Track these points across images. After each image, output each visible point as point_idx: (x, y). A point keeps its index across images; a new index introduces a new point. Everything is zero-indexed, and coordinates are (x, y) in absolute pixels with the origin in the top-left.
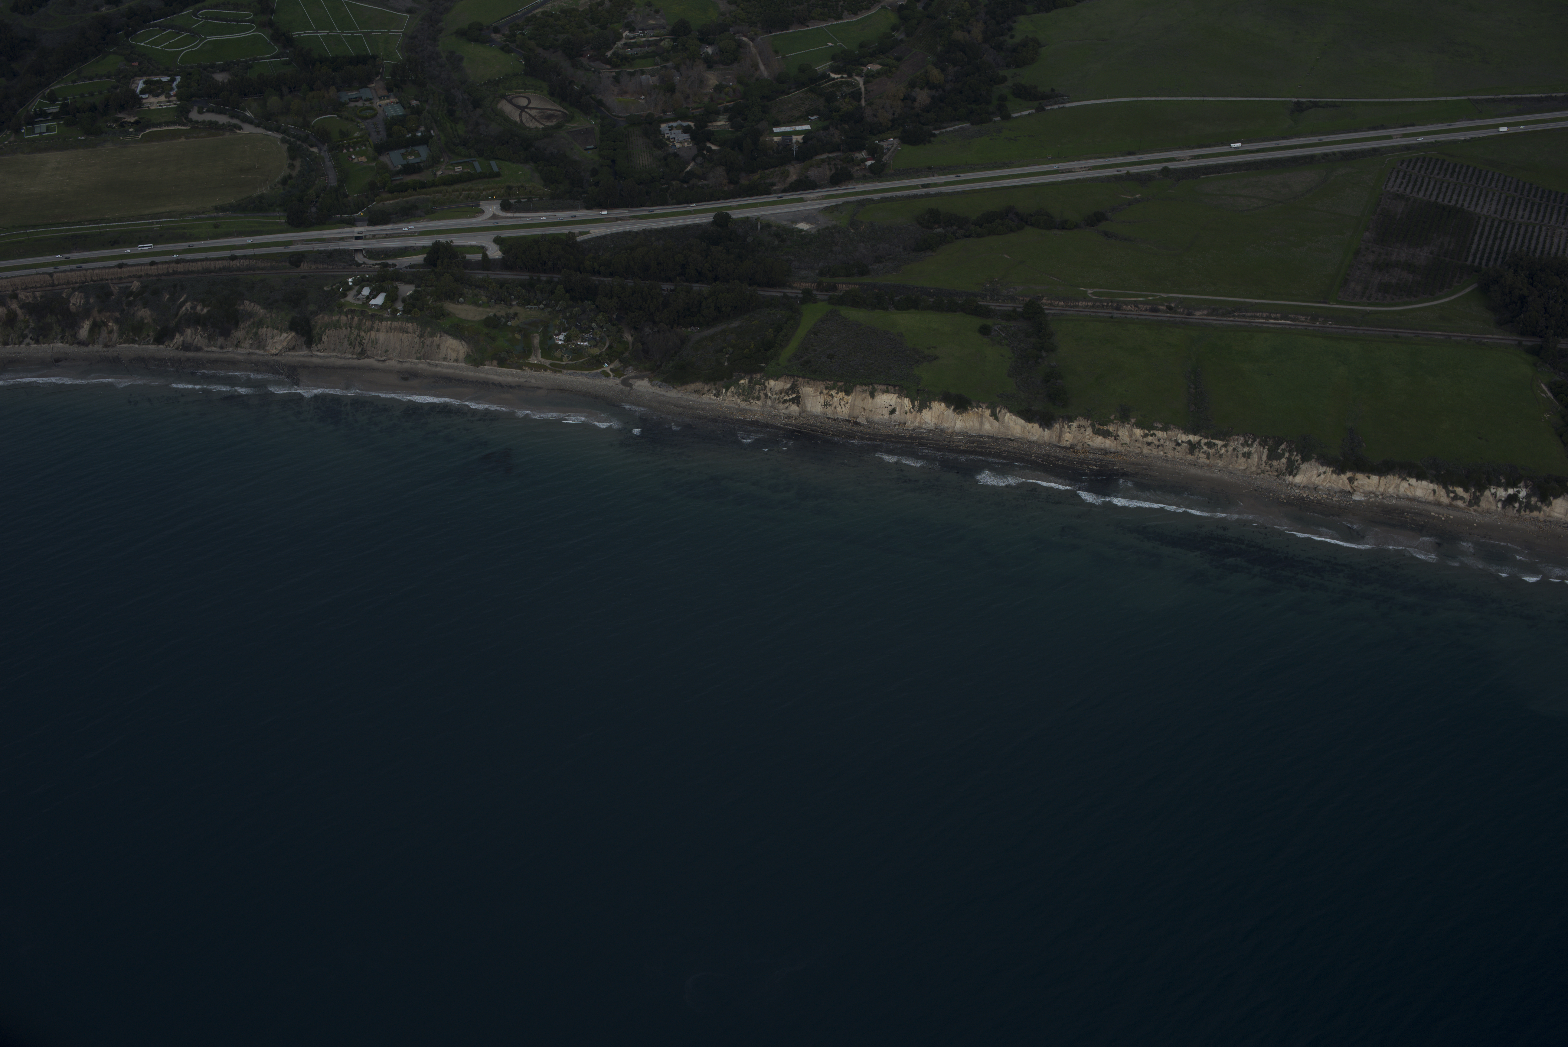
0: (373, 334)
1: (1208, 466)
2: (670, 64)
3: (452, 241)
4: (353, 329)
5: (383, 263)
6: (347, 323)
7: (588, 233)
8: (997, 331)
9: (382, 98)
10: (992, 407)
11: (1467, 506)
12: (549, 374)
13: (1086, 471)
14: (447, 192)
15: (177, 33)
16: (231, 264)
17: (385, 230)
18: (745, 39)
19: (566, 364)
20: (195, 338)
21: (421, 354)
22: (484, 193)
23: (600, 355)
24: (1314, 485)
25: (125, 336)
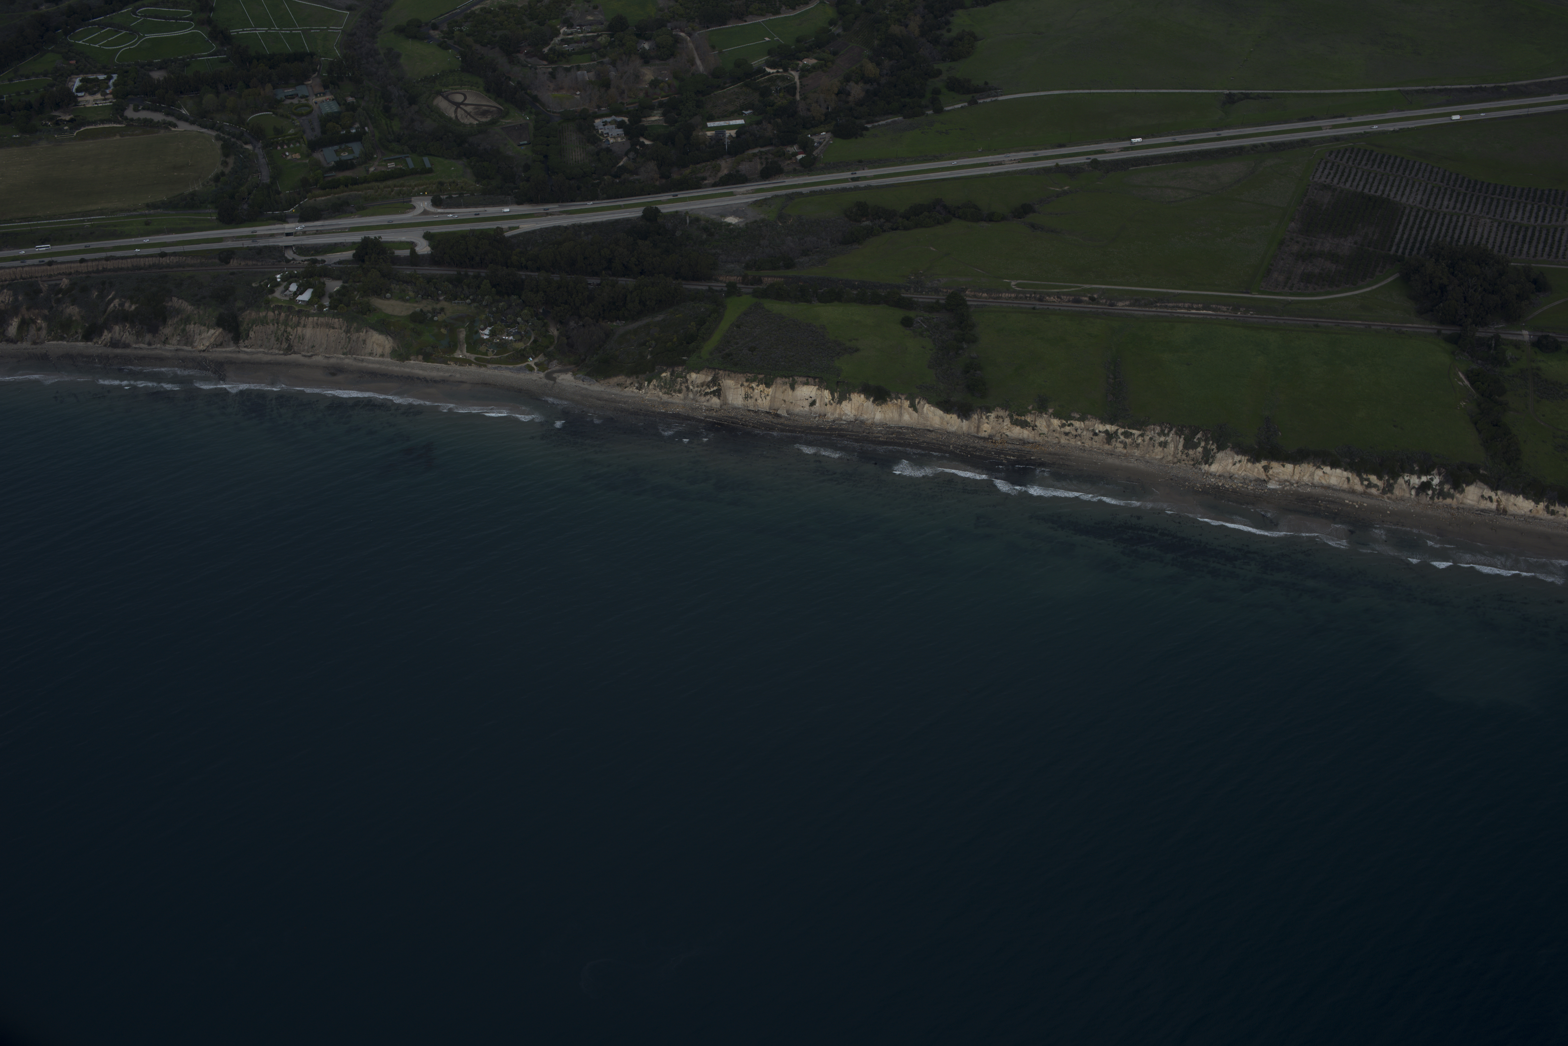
0: (300, 329)
1: (1125, 455)
2: (606, 60)
3: (380, 237)
4: (280, 324)
5: (313, 259)
6: (274, 320)
7: (518, 228)
8: (919, 323)
9: (319, 95)
10: (911, 398)
11: (1381, 493)
12: (473, 368)
13: (1004, 461)
14: (379, 188)
15: (116, 31)
16: (161, 262)
17: (316, 226)
18: (682, 34)
19: (491, 358)
20: (123, 335)
21: (348, 350)
22: (416, 189)
23: (524, 349)
24: (1230, 474)
25: (53, 333)
